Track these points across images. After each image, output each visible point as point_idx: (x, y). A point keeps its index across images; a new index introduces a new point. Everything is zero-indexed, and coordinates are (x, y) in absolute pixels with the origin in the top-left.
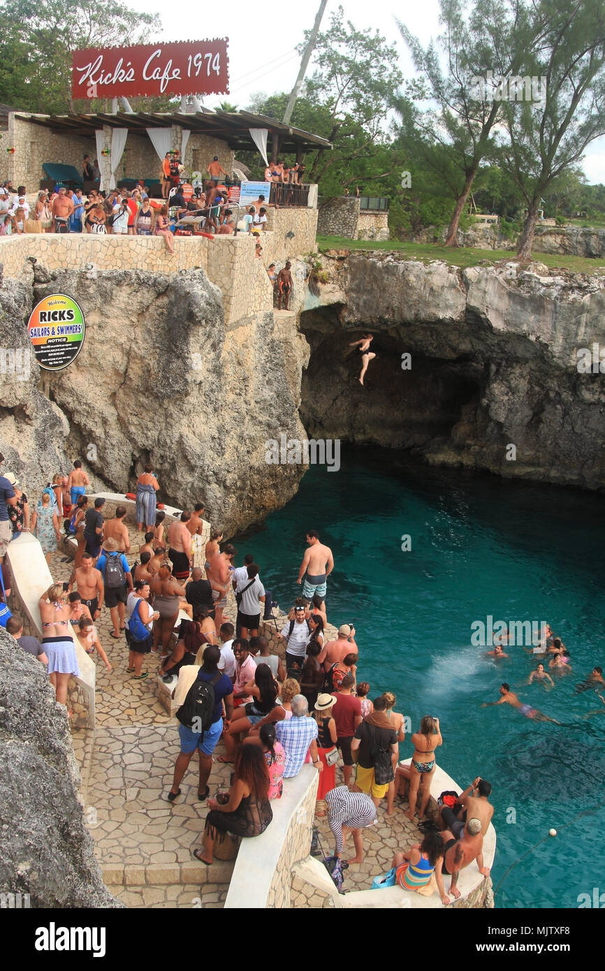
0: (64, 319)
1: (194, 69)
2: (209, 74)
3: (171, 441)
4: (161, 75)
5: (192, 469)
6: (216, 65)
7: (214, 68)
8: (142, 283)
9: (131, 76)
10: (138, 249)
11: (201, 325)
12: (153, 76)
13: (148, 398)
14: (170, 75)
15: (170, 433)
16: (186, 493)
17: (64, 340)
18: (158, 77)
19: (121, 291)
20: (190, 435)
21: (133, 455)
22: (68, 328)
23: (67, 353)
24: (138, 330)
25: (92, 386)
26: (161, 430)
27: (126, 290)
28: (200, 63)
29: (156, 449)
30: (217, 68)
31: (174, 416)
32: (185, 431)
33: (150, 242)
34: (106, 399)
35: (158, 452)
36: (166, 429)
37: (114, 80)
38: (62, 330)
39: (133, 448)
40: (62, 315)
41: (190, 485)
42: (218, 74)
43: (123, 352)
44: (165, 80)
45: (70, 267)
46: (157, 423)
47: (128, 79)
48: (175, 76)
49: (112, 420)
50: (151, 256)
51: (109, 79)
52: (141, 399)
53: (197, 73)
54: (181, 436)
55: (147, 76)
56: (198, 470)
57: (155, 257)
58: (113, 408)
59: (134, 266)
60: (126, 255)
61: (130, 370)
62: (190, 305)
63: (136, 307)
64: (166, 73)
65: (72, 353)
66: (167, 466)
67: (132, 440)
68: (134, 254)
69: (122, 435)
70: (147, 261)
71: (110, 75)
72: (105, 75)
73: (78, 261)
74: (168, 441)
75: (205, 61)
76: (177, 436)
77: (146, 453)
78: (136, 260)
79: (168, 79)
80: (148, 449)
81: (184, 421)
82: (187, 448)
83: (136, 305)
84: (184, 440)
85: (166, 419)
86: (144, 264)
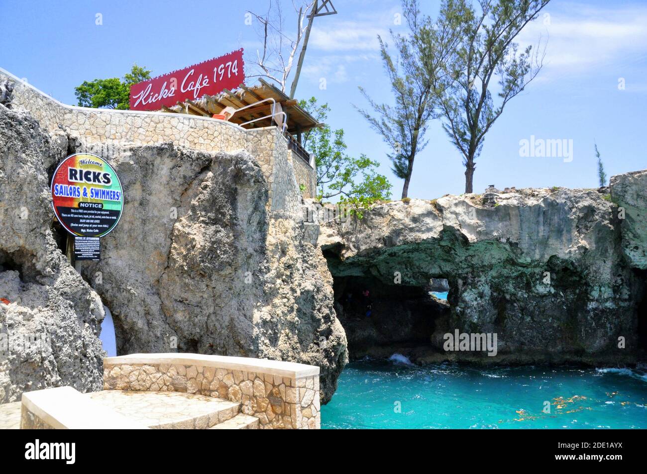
0: (99, 181)
1: (218, 76)
2: (229, 76)
3: (221, 327)
4: (194, 87)
6: (234, 69)
7: (233, 71)
9: (172, 93)
12: (188, 89)
13: (193, 278)
14: (201, 84)
15: (219, 317)
17: (100, 206)
18: (192, 89)
20: (241, 318)
22: (104, 193)
23: (103, 222)
26: (209, 315)
28: (223, 70)
29: (204, 337)
30: (235, 71)
32: (236, 313)
35: (207, 340)
37: (160, 98)
38: (97, 194)
39: (180, 339)
40: (96, 177)
42: (236, 74)
44: (197, 89)
47: (170, 95)
48: (205, 85)
51: (156, 98)
53: (221, 78)
54: (232, 320)
55: (184, 89)
61: (173, 251)
64: (198, 84)
65: (111, 223)
67: (178, 330)
68: (175, 132)
69: (165, 325)
71: (157, 95)
72: (153, 96)
74: (218, 327)
75: (226, 69)
76: (227, 319)
79: (200, 87)
80: (196, 338)
81: (234, 303)
82: (239, 330)
83: (179, 181)
84: (234, 322)
85: (214, 300)
86: (186, 141)
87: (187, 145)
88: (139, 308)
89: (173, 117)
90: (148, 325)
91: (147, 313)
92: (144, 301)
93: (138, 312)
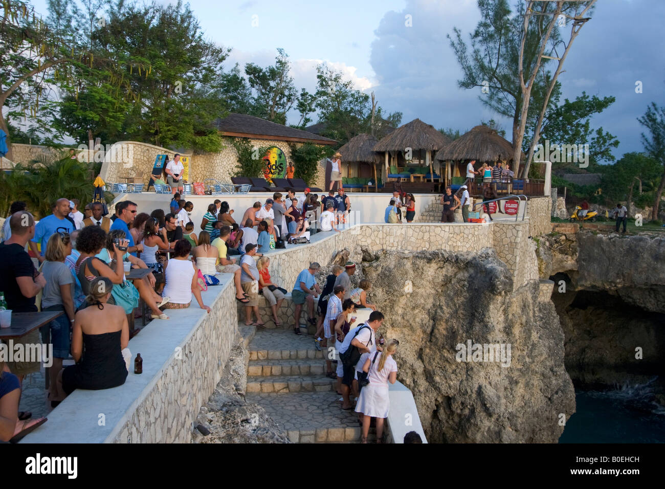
3: (472, 391)
5: (490, 415)
8: (446, 260)
10: (442, 234)
11: (501, 295)
15: (470, 383)
16: (483, 435)
19: (430, 267)
20: (488, 386)
21: (436, 400)
24: (442, 299)
25: (403, 343)
26: (462, 381)
27: (434, 265)
29: (457, 397)
31: (475, 370)
32: (484, 383)
33: (451, 228)
34: (414, 354)
35: (459, 399)
36: (467, 380)
39: (438, 394)
41: (487, 428)
43: (429, 315)
45: (389, 248)
46: (459, 375)
49: (420, 370)
50: (452, 239)
52: (446, 355)
54: (480, 387)
56: (495, 416)
57: (455, 240)
58: (420, 360)
59: (439, 247)
60: (432, 239)
61: (436, 331)
62: (491, 279)
63: (441, 279)
66: (467, 412)
67: (437, 389)
68: (439, 238)
69: (428, 384)
70: (450, 243)
73: (395, 244)
74: (469, 391)
76: (476, 386)
77: (449, 400)
78: (440, 242)
80: (450, 396)
81: (482, 374)
82: (487, 397)
83: (441, 278)
84: (482, 390)
85: (467, 371)
86: (447, 245)
87: (448, 249)
88: (408, 371)
89: (437, 226)
90: (414, 383)
91: (414, 373)
92: (412, 366)
93: (407, 373)
